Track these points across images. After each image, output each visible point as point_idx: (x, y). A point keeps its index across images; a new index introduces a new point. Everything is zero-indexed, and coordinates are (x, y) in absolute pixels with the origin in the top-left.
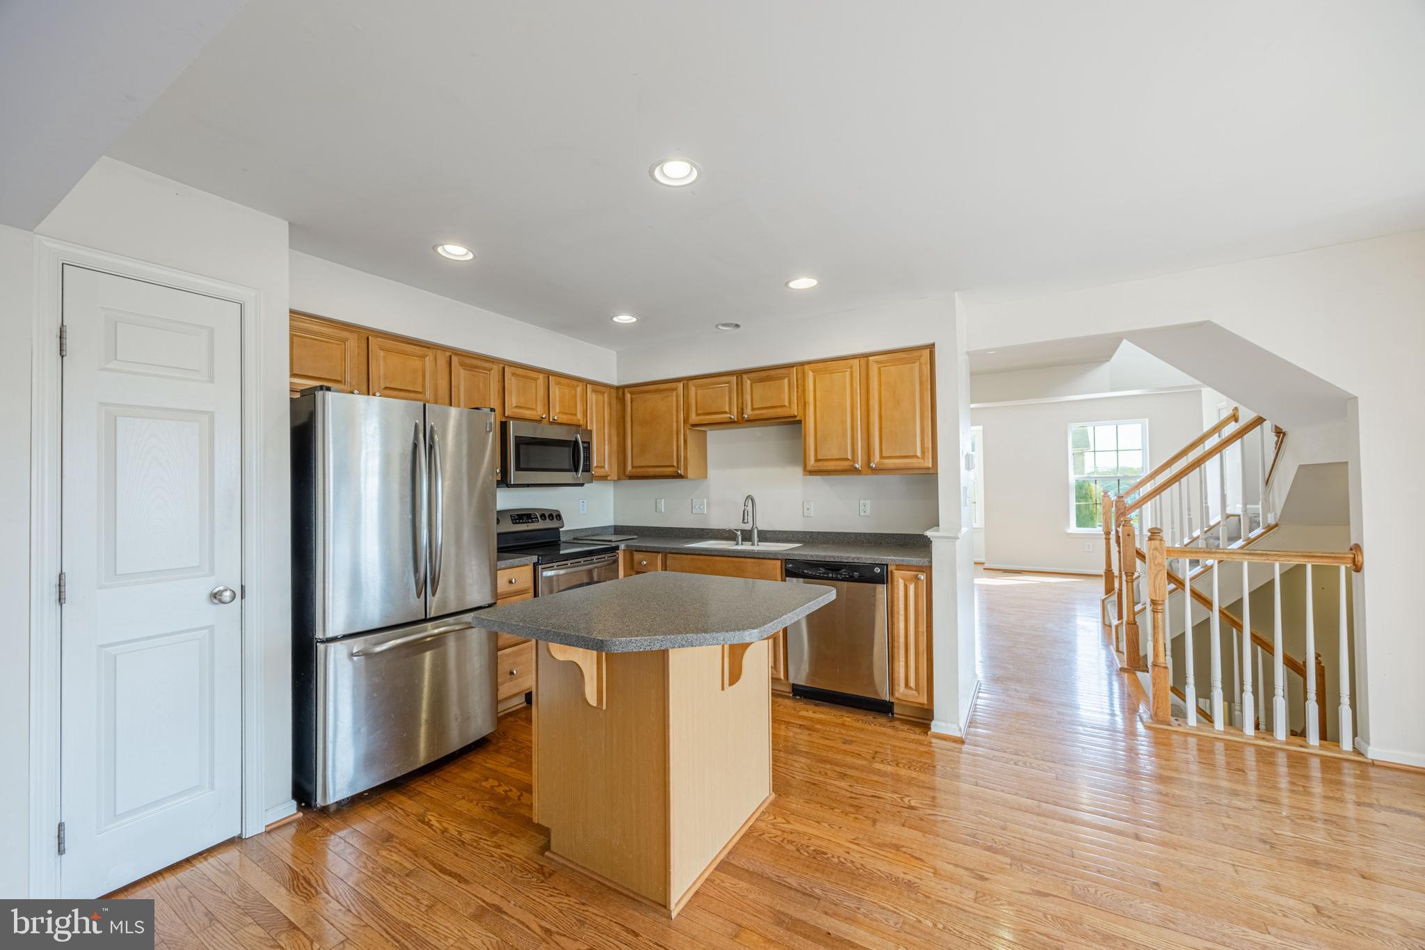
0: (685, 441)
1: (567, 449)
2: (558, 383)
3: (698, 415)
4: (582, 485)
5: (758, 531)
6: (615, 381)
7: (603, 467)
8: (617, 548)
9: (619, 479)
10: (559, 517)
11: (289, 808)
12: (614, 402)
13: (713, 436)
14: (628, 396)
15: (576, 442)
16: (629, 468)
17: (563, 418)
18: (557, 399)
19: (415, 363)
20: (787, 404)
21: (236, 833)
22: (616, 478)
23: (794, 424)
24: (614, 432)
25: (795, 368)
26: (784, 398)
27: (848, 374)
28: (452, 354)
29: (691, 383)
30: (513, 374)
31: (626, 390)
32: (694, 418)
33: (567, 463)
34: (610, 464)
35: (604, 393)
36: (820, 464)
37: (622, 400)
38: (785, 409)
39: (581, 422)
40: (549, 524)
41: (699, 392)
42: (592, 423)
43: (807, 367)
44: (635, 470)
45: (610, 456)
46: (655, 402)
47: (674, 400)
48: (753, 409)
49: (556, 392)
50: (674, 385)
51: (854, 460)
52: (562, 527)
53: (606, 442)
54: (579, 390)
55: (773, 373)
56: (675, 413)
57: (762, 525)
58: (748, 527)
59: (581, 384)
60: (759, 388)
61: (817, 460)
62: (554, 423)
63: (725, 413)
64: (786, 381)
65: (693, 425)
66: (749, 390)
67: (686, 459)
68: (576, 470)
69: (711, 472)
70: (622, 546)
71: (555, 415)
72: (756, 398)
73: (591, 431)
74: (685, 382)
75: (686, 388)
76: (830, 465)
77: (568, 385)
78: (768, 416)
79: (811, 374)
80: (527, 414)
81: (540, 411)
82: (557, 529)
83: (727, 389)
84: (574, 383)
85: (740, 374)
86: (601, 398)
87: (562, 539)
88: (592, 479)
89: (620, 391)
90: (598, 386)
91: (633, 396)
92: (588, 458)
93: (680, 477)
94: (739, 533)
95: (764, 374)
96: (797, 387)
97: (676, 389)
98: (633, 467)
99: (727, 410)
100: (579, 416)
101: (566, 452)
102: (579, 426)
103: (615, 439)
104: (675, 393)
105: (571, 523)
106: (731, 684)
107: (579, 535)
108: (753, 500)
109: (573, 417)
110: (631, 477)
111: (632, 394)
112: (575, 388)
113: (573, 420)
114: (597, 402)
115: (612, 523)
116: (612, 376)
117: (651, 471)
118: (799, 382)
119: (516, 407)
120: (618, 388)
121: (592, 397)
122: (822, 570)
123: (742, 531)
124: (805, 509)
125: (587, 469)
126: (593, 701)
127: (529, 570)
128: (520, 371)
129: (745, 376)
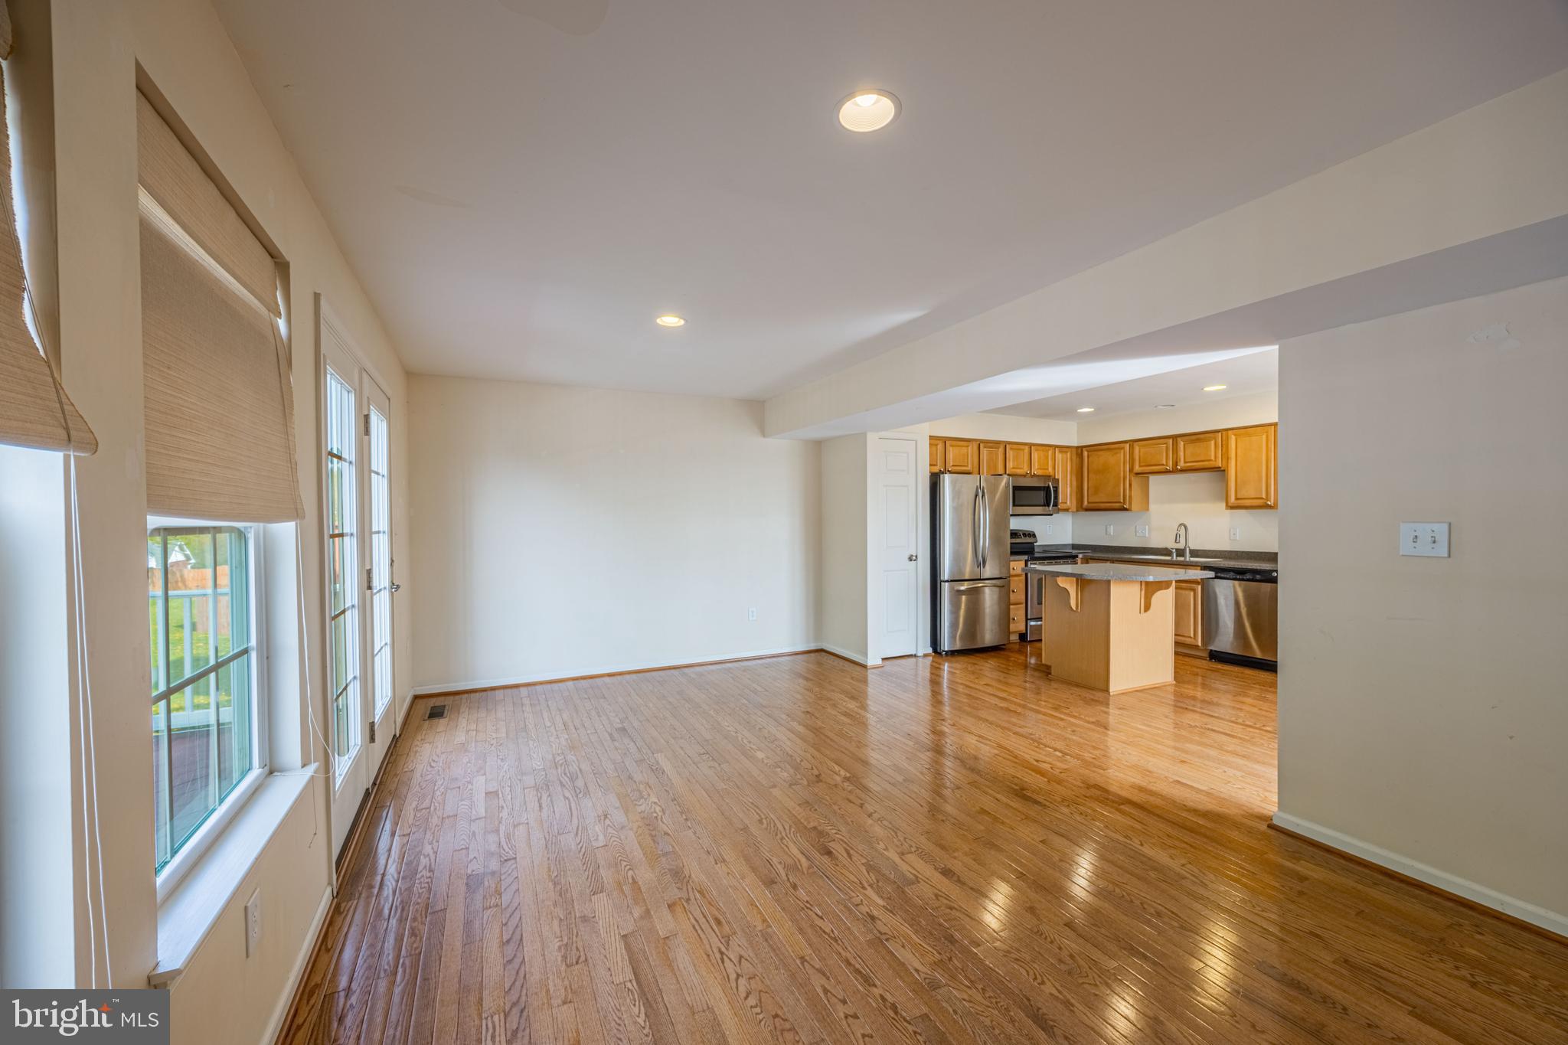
0: (1130, 485)
1: (1042, 492)
2: (1037, 450)
3: (1140, 466)
4: (1051, 515)
5: (1190, 550)
6: (1076, 445)
7: (1066, 503)
8: (1077, 556)
9: (1077, 511)
10: (1034, 536)
11: (930, 650)
12: (1074, 458)
13: (1152, 478)
14: (1085, 454)
15: (1049, 487)
16: (1086, 503)
17: (1040, 472)
18: (1036, 460)
19: (964, 450)
20: (1213, 458)
21: (914, 653)
22: (1075, 510)
23: (1220, 472)
24: (1074, 479)
25: (1220, 434)
26: (1212, 453)
27: (1264, 437)
28: (981, 443)
29: (1136, 444)
30: (1011, 449)
31: (1084, 449)
32: (1137, 469)
33: (1042, 501)
34: (1071, 502)
35: (1067, 452)
36: (1239, 501)
37: (1080, 456)
38: (1211, 462)
39: (1051, 474)
40: (1028, 540)
41: (1142, 450)
42: (1058, 473)
43: (1230, 432)
44: (1090, 505)
45: (1071, 495)
46: (1105, 457)
47: (1122, 456)
48: (1185, 462)
49: (1035, 456)
50: (1122, 445)
51: (1268, 498)
52: (1036, 542)
53: (1068, 486)
54: (1050, 452)
55: (1202, 436)
56: (1122, 465)
57: (1194, 545)
58: (1181, 546)
59: (1051, 449)
60: (1191, 449)
61: (1237, 499)
62: (1035, 475)
63: (1163, 465)
64: (1213, 442)
65: (1137, 474)
66: (1182, 448)
67: (1130, 497)
68: (1048, 505)
69: (1152, 506)
70: (1080, 556)
71: (1035, 471)
72: (1186, 454)
73: (1058, 480)
74: (1131, 443)
75: (1132, 448)
76: (1248, 503)
77: (1043, 451)
78: (1197, 467)
79: (1233, 437)
80: (1019, 471)
81: (1025, 469)
82: (1033, 543)
83: (1164, 448)
84: (1047, 448)
85: (1175, 438)
86: (1065, 456)
87: (1036, 550)
88: (1058, 511)
89: (1079, 450)
90: (1063, 449)
91: (1090, 453)
92: (1056, 497)
93: (1126, 509)
94: (1174, 551)
95: (1194, 437)
96: (1222, 446)
97: (1123, 448)
98: (1088, 502)
99: (1165, 463)
100: (1050, 469)
101: (1042, 494)
102: (1050, 476)
103: (1075, 483)
104: (1122, 451)
105: (1042, 541)
106: (1145, 611)
107: (1047, 549)
108: (1186, 527)
109: (1046, 471)
110: (1087, 510)
111: (1088, 451)
112: (1047, 451)
113: (1046, 473)
114: (1062, 459)
115: (1071, 543)
116: (1074, 441)
117: (1103, 506)
118: (1224, 443)
119: (1013, 468)
120: (1077, 447)
121: (1059, 456)
122: (1232, 573)
123: (1177, 550)
124: (1232, 533)
125: (1056, 504)
126: (1074, 608)
127: (1022, 564)
128: (1015, 446)
129: (1179, 439)
